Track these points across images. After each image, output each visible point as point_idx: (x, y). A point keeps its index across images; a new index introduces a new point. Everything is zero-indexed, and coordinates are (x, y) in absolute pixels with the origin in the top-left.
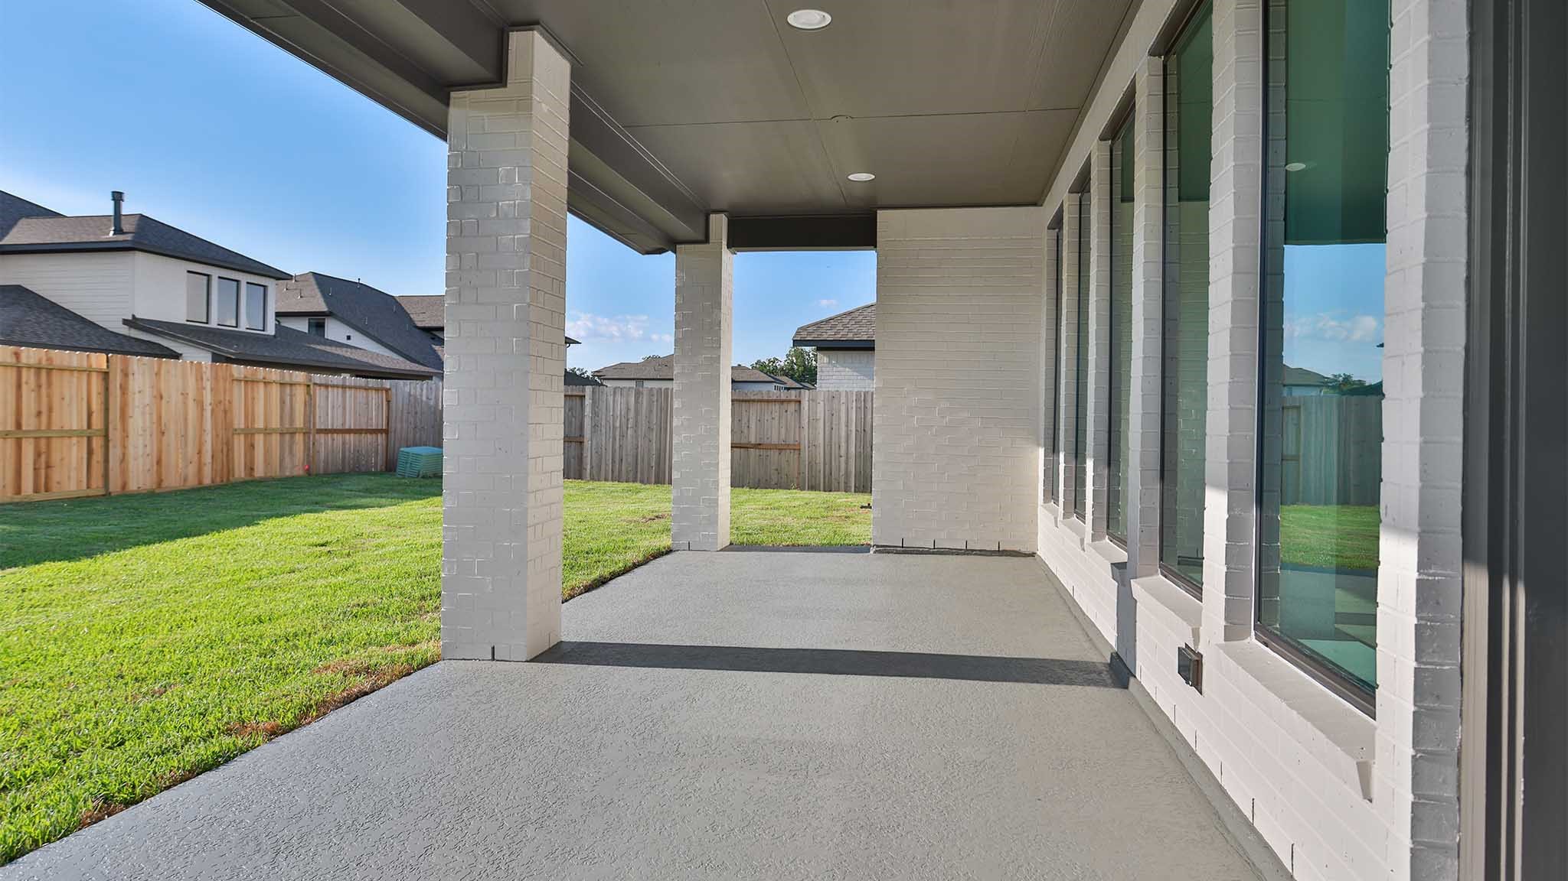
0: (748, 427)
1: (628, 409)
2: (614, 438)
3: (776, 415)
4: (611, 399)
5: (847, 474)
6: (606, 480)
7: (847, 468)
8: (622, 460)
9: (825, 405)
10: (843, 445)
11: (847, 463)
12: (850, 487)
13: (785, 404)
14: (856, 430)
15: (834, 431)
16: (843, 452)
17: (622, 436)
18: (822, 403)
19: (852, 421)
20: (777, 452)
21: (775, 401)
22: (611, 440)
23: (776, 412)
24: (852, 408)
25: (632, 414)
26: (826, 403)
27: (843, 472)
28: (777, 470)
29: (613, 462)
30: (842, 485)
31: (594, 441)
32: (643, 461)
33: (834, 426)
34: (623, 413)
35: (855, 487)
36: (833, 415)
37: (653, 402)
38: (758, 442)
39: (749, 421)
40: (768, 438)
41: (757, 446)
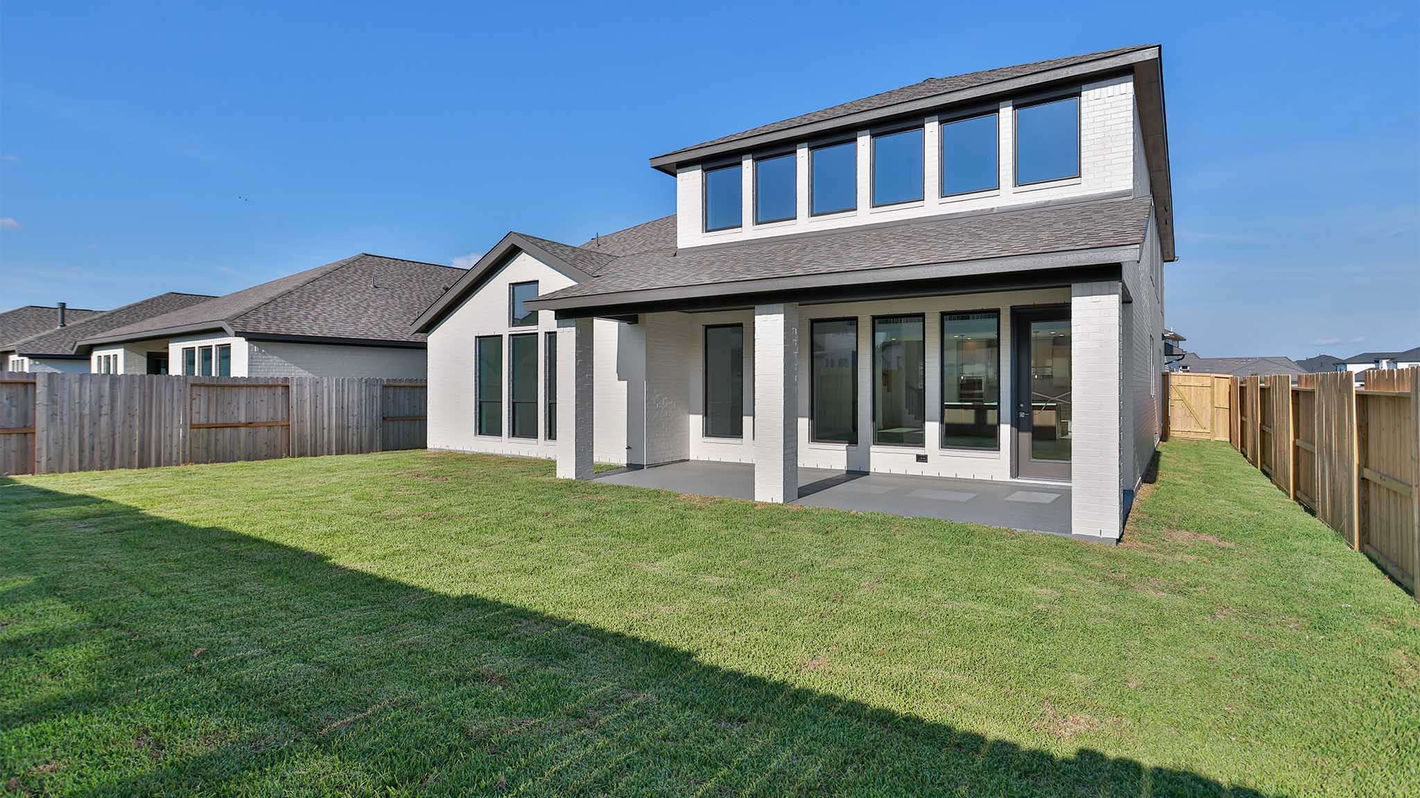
0: (238, 408)
1: (101, 397)
2: (82, 427)
3: (265, 398)
4: (76, 386)
5: (329, 443)
6: (71, 470)
7: (329, 437)
8: (93, 449)
9: (310, 389)
10: (326, 418)
11: (329, 433)
12: (332, 451)
13: (273, 388)
14: (336, 408)
15: (318, 409)
16: (326, 426)
17: (94, 424)
18: (308, 387)
19: (332, 400)
20: (266, 429)
21: (264, 386)
22: (77, 428)
23: (264, 395)
24: (332, 391)
25: (107, 400)
26: (312, 387)
27: (326, 439)
28: (266, 443)
29: (81, 451)
30: (326, 450)
31: (52, 433)
32: (122, 446)
33: (318, 405)
34: (93, 399)
35: (336, 451)
36: (317, 396)
37: (134, 388)
38: (248, 421)
39: (238, 404)
40: (257, 418)
41: (248, 425)
